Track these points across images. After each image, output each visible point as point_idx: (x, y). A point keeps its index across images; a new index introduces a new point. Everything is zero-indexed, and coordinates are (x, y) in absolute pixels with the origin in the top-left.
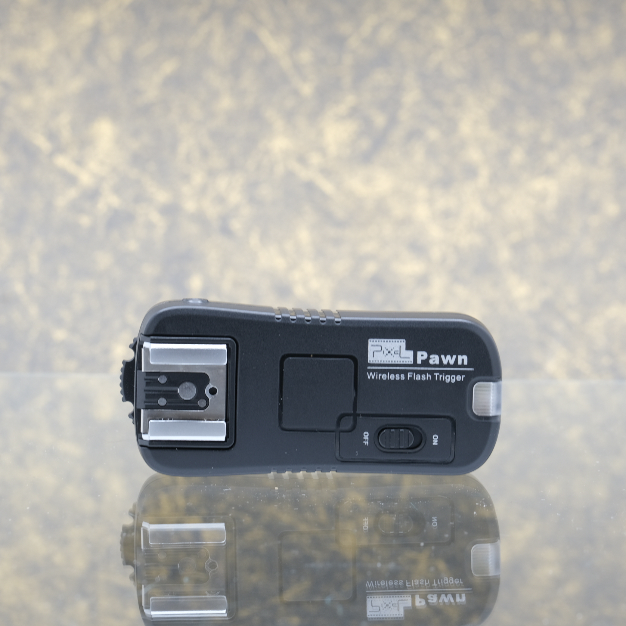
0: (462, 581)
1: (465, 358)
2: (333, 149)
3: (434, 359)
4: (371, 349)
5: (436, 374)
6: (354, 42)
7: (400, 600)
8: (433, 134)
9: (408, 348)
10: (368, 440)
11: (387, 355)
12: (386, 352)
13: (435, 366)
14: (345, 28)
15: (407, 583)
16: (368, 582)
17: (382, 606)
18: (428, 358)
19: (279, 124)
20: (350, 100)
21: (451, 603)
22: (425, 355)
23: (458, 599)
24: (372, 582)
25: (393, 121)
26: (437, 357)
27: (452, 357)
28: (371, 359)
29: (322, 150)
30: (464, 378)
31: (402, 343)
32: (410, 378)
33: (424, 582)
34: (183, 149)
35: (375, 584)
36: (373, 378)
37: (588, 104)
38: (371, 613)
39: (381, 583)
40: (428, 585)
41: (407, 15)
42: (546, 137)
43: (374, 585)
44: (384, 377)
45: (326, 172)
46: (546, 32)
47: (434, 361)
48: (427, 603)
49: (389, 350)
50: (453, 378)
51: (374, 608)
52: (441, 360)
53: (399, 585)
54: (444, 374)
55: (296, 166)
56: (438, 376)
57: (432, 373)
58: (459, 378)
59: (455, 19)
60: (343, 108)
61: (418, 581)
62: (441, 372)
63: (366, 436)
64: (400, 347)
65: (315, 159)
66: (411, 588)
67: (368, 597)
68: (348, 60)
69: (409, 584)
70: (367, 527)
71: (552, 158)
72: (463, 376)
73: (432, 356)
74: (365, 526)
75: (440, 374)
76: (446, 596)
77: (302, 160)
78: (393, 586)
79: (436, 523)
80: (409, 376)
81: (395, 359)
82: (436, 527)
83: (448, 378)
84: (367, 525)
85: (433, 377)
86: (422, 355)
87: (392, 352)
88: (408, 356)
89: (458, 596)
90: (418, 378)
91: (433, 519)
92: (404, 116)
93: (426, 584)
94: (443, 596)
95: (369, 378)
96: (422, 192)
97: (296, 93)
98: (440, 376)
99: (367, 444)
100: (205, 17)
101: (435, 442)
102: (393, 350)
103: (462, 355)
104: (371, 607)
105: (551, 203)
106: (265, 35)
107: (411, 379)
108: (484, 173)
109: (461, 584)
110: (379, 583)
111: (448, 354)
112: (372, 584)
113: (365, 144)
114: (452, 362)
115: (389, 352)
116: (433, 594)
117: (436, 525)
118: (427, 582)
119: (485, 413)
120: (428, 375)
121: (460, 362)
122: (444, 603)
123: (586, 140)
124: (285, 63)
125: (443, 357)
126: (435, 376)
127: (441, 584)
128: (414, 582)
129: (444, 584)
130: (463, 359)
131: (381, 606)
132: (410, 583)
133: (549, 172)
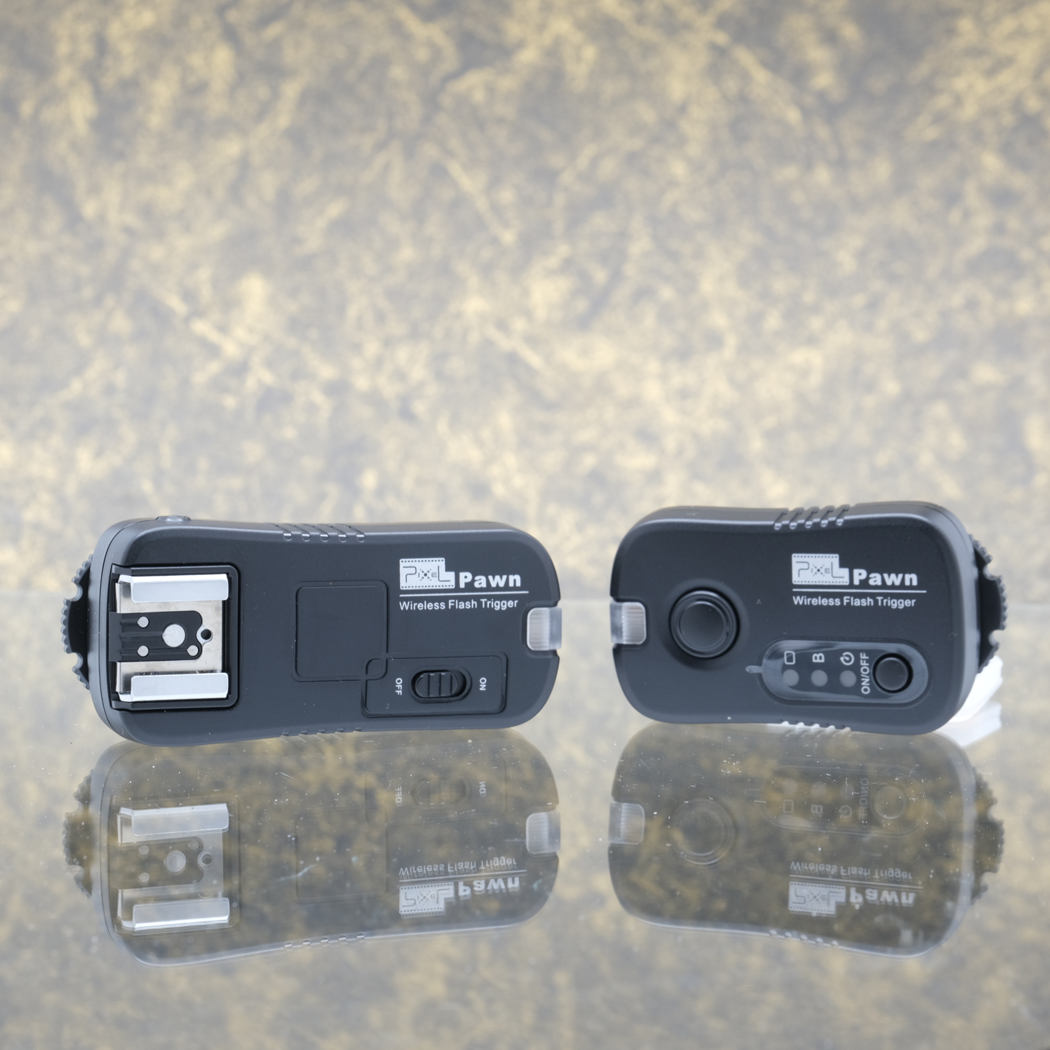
0: (516, 861)
1: (518, 578)
2: (541, 313)
3: (480, 582)
4: (403, 572)
5: (483, 600)
6: (567, 178)
7: (439, 890)
8: (667, 293)
9: (448, 569)
10: (401, 689)
11: (423, 578)
12: (422, 575)
13: (481, 590)
14: (556, 160)
15: (449, 868)
16: (402, 869)
17: (418, 899)
18: (473, 581)
19: (473, 281)
20: (563, 250)
21: (501, 890)
22: (470, 576)
23: (510, 885)
24: (406, 869)
25: (616, 276)
26: (483, 578)
27: (501, 578)
28: (404, 584)
29: (528, 314)
30: (517, 603)
31: (441, 563)
32: (451, 606)
33: (470, 866)
34: (352, 312)
35: (411, 871)
36: (407, 608)
37: (861, 255)
38: (406, 909)
39: (418, 869)
40: (474, 869)
41: (635, 144)
42: (809, 297)
43: (409, 872)
44: (420, 606)
45: (532, 341)
46: (808, 165)
47: (480, 584)
48: (473, 891)
49: (425, 572)
50: (504, 604)
51: (409, 901)
52: (488, 582)
53: (440, 871)
54: (492, 600)
55: (494, 333)
56: (486, 603)
57: (477, 598)
58: (511, 604)
59: (694, 149)
60: (553, 262)
61: (462, 864)
62: (489, 598)
63: (399, 683)
64: (438, 567)
65: (519, 324)
66: (454, 873)
67: (402, 889)
68: (560, 200)
69: (451, 869)
70: (401, 799)
71: (816, 323)
72: (516, 602)
73: (477, 578)
74: (399, 798)
75: (488, 600)
76: (496, 880)
77: (502, 325)
78: (432, 873)
79: (484, 789)
80: (450, 604)
81: (433, 583)
82: (484, 794)
83: (497, 604)
84: (400, 796)
85: (480, 604)
86: (466, 577)
87: (429, 575)
88: (448, 579)
89: (510, 880)
90: (462, 606)
91: (481, 785)
92: (630, 270)
93: (472, 867)
94: (492, 882)
95: (402, 608)
96: (653, 366)
97: (495, 241)
98: (488, 603)
99: (400, 693)
100: (381, 146)
101: (483, 687)
102: (430, 571)
103: (514, 574)
104: (405, 900)
105: (815, 380)
106: (455, 169)
107: (453, 607)
108: (731, 341)
109: (514, 865)
110: (416, 870)
111: (497, 574)
112: (406, 872)
113: (581, 305)
114: (502, 584)
115: (426, 575)
116: (480, 880)
117: (485, 792)
118: (473, 865)
119: (540, 647)
120: (473, 602)
121: (511, 584)
122: (494, 890)
123: (859, 300)
124: (482, 204)
125: (490, 578)
126: (482, 602)
127: (489, 867)
128: (457, 866)
129: (493, 866)
130: (515, 580)
131: (416, 899)
132: (452, 867)
133: (812, 341)
